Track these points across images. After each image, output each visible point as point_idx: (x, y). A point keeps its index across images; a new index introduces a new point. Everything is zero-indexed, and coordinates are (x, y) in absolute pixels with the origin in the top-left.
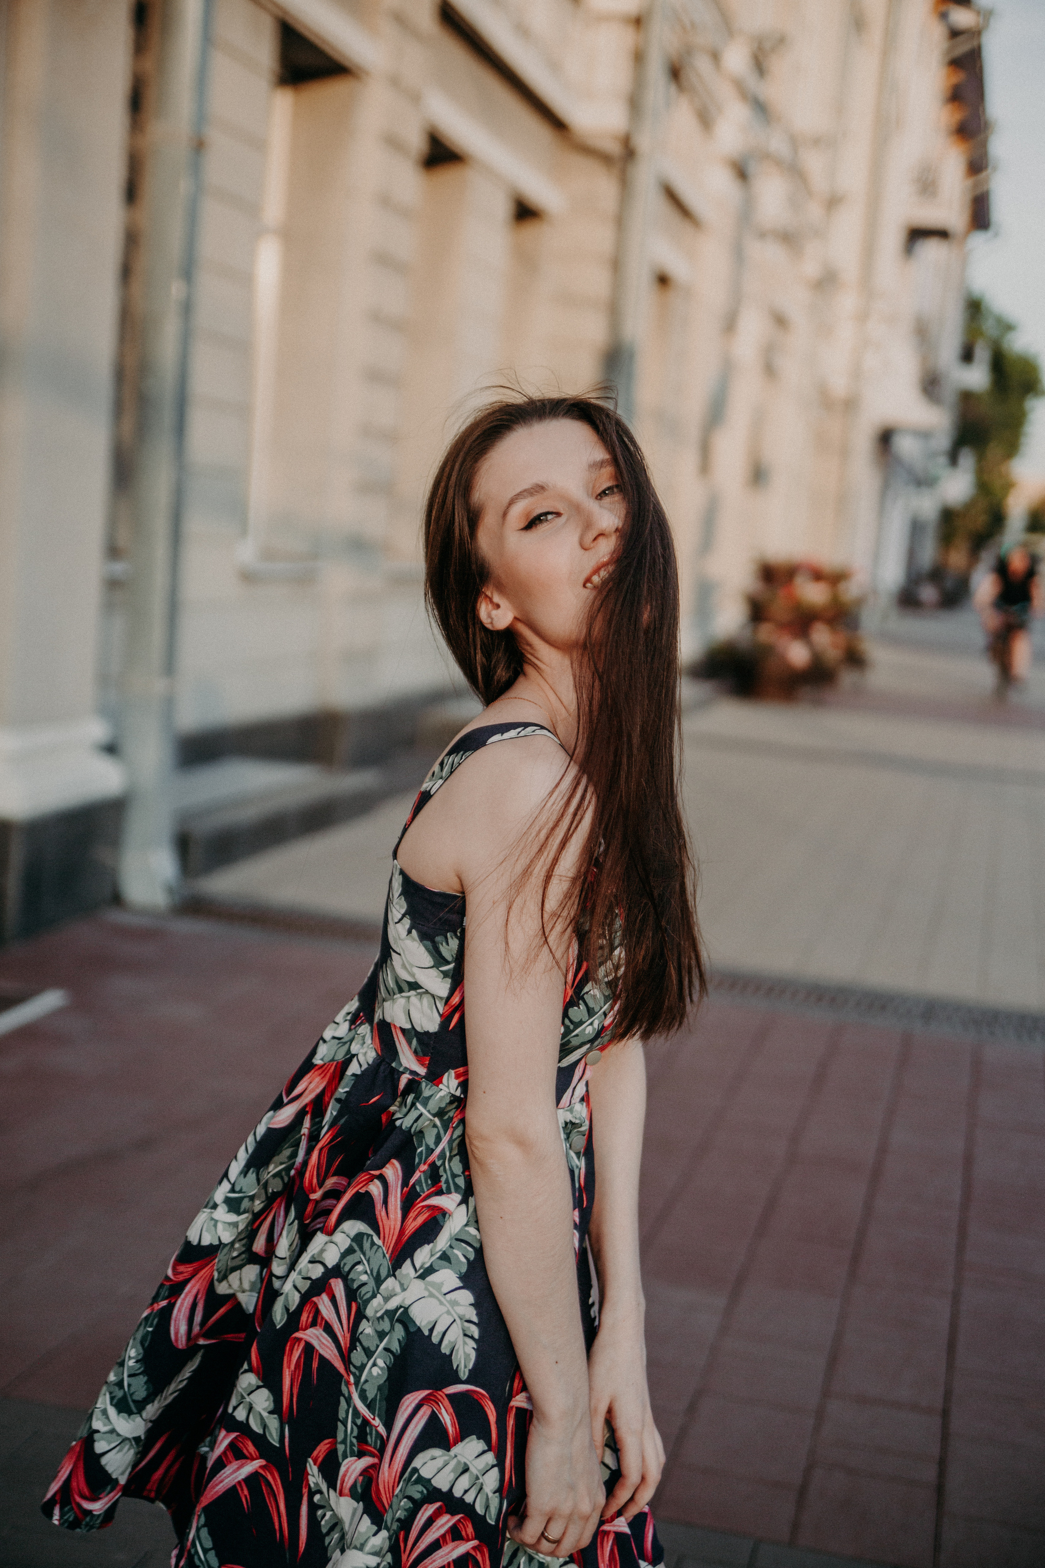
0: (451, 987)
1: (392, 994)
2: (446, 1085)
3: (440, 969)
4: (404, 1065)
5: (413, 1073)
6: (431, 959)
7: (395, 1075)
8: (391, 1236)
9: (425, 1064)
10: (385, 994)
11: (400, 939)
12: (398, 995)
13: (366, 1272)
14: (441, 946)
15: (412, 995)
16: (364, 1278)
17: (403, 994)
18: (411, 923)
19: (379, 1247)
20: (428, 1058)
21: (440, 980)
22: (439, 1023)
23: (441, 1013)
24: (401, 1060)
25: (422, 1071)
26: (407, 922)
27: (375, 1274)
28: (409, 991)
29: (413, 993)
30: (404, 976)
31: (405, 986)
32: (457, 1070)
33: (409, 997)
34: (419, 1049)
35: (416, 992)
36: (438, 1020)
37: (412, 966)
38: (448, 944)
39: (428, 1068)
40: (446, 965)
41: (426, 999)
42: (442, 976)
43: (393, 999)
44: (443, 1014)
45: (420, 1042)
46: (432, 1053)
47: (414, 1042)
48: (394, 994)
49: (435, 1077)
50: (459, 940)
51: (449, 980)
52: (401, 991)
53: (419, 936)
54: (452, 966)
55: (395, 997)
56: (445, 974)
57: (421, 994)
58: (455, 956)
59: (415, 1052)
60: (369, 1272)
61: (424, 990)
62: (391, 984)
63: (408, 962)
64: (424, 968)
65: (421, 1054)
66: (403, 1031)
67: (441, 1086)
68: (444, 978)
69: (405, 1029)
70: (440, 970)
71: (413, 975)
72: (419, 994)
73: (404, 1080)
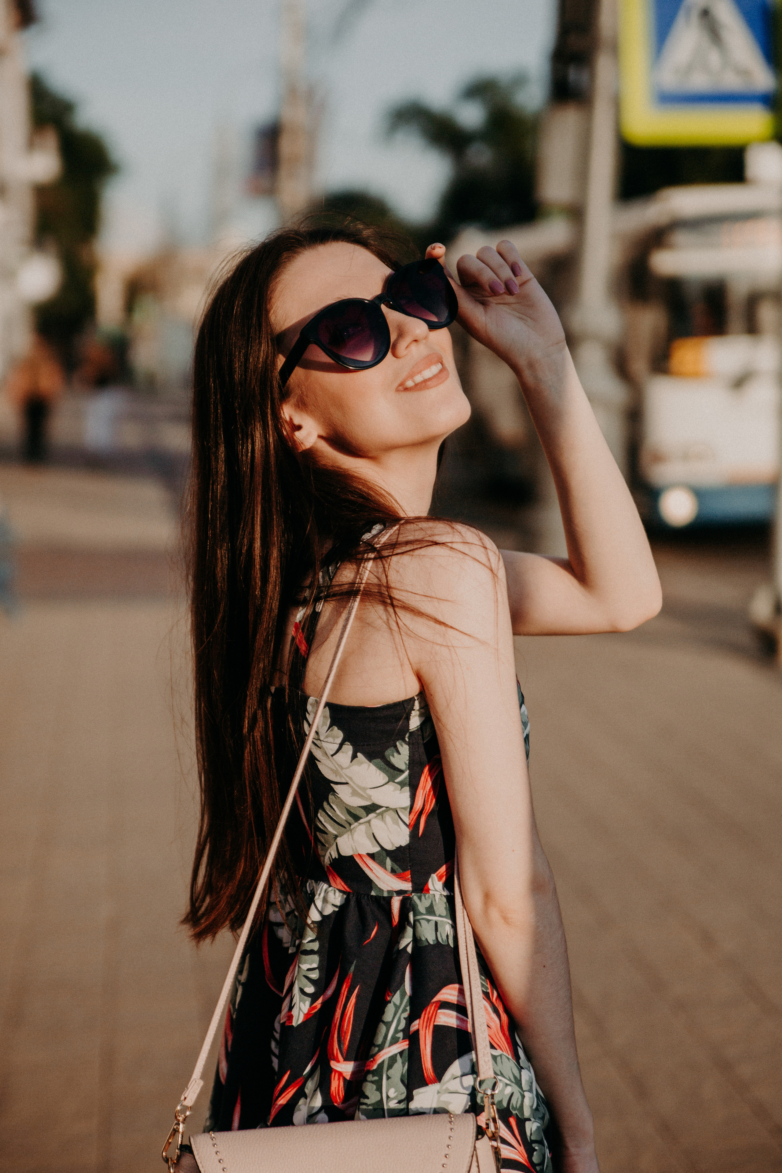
0: (410, 794)
1: (347, 825)
2: (433, 889)
3: (396, 781)
4: (385, 889)
5: (399, 893)
6: (385, 776)
7: (384, 903)
8: (500, 1040)
9: (408, 879)
10: (334, 829)
11: (342, 768)
12: (356, 824)
13: (507, 1085)
14: (391, 758)
15: (373, 818)
16: (508, 1090)
17: (361, 821)
18: (353, 748)
19: (501, 1056)
20: (409, 872)
21: (399, 792)
22: (409, 833)
23: (408, 824)
24: (379, 886)
25: (407, 886)
26: (348, 749)
27: (513, 1080)
28: (367, 815)
29: (372, 815)
30: (355, 802)
31: (361, 813)
32: (438, 872)
33: (369, 822)
34: (396, 867)
35: (376, 813)
36: (406, 831)
37: (364, 789)
38: (399, 753)
39: (412, 881)
40: (400, 775)
41: (389, 817)
42: (399, 787)
43: (351, 830)
44: (410, 824)
45: (393, 860)
46: (410, 866)
47: (388, 861)
48: (350, 825)
49: (420, 887)
50: (409, 745)
51: (407, 789)
52: (357, 818)
53: (366, 757)
54: (406, 773)
55: (352, 827)
56: (402, 784)
57: (381, 814)
58: (407, 762)
59: (393, 871)
60: (508, 1082)
61: (384, 809)
62: (342, 816)
63: (358, 786)
64: (382, 786)
65: (399, 871)
66: (372, 856)
67: (431, 892)
68: (402, 788)
69: (373, 854)
70: (396, 783)
71: (369, 798)
72: (379, 814)
73: (396, 903)
